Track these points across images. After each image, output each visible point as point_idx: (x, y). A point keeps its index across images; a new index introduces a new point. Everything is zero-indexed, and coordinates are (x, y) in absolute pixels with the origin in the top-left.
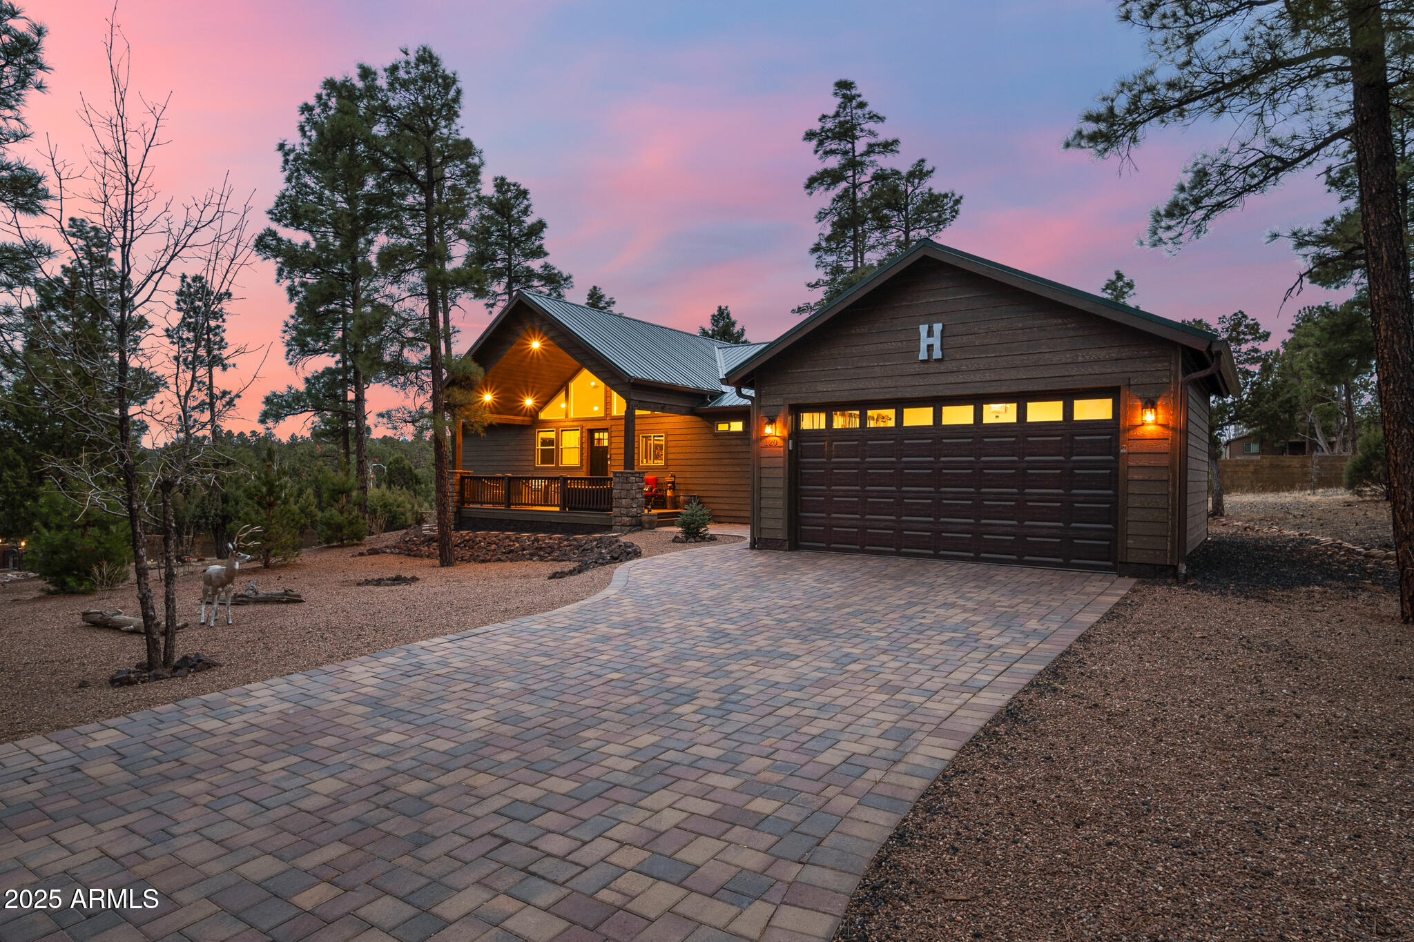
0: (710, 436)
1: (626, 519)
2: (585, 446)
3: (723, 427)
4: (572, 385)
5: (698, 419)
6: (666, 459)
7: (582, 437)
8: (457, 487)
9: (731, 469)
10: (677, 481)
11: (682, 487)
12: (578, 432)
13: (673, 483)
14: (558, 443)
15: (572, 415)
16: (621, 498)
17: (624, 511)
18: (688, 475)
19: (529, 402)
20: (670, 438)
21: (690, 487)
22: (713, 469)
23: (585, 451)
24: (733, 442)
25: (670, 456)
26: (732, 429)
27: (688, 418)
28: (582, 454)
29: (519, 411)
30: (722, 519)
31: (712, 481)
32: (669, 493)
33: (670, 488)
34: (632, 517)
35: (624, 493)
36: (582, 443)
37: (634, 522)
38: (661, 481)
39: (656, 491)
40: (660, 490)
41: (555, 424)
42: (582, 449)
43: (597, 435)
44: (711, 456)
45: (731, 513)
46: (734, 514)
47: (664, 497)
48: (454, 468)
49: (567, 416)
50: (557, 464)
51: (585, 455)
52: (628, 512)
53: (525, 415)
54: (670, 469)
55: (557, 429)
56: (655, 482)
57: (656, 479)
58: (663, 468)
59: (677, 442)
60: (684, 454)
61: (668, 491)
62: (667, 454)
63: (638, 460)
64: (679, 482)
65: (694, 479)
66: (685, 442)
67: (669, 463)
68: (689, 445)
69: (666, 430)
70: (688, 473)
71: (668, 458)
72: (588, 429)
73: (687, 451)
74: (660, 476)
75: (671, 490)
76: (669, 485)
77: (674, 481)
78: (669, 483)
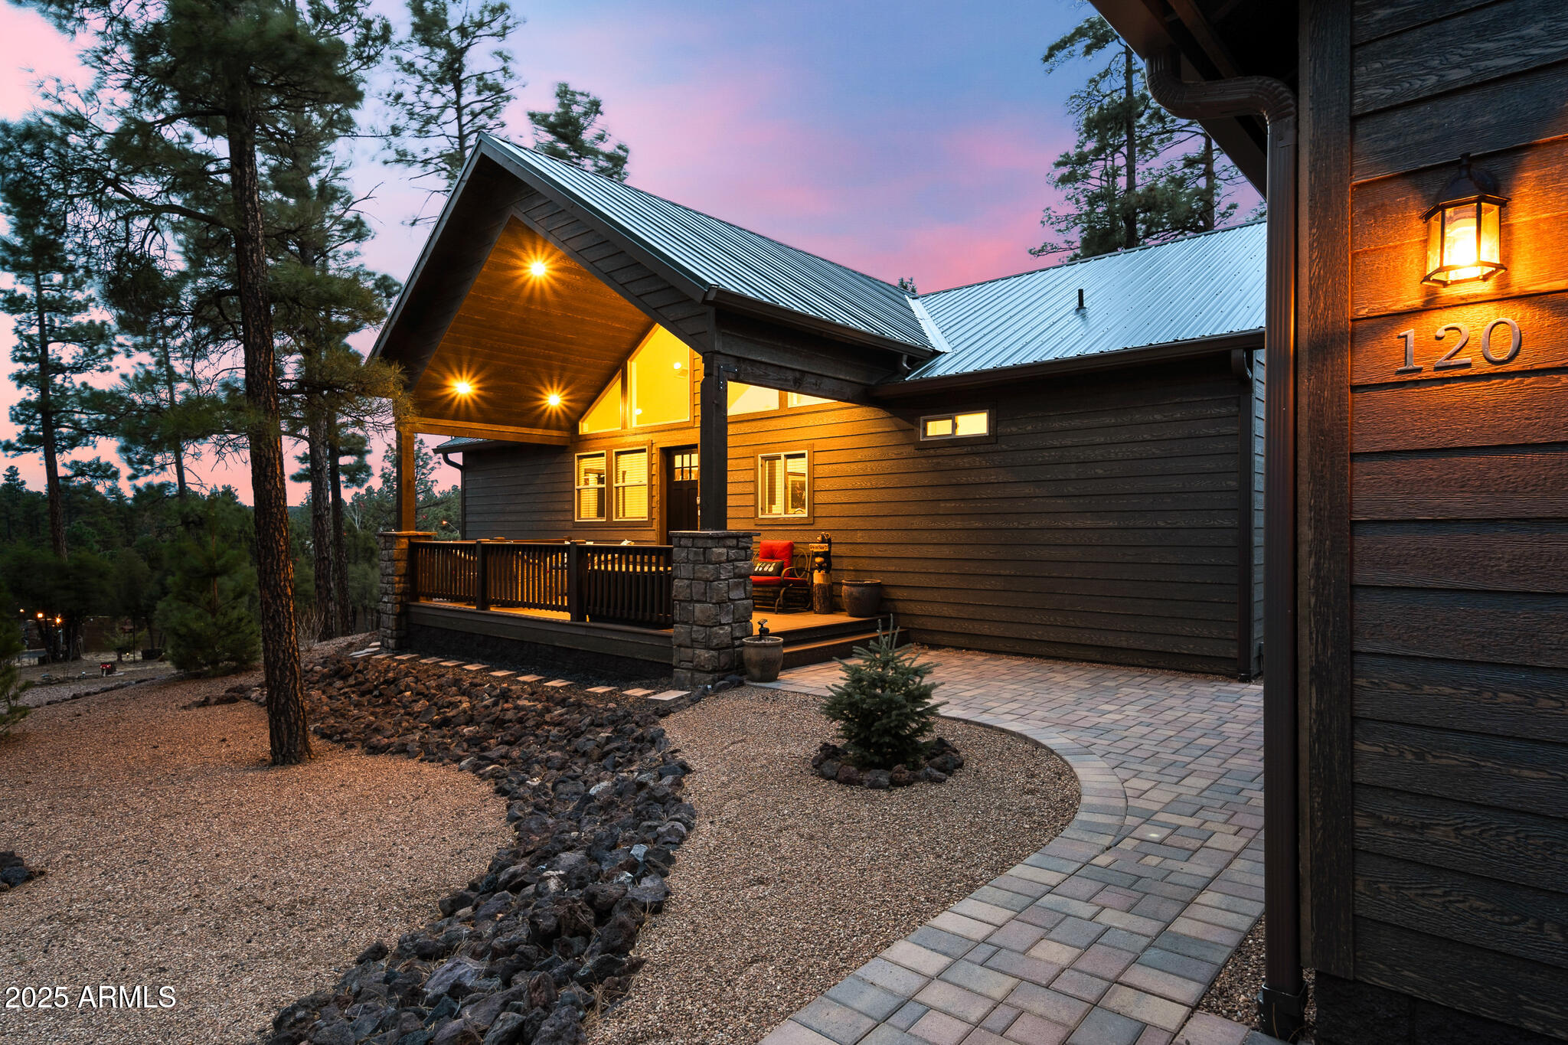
0: (909, 450)
1: (704, 654)
2: (656, 481)
3: (938, 428)
4: (634, 366)
5: (882, 414)
6: (813, 506)
7: (650, 465)
8: (402, 565)
9: (959, 524)
10: (835, 550)
11: (846, 564)
12: (645, 455)
13: (826, 555)
14: (610, 477)
15: (634, 424)
16: (691, 601)
17: (699, 633)
18: (859, 537)
19: (554, 400)
20: (820, 458)
21: (863, 564)
22: (916, 523)
23: (656, 492)
24: (966, 462)
25: (820, 498)
26: (961, 432)
27: (858, 413)
28: (651, 497)
29: (536, 417)
30: (937, 638)
31: (911, 552)
32: (818, 578)
33: (820, 567)
34: (718, 648)
35: (699, 587)
36: (650, 476)
37: (724, 659)
38: (800, 549)
39: (790, 573)
40: (800, 571)
41: (604, 442)
42: (651, 486)
43: (678, 459)
44: (911, 494)
45: (957, 627)
46: (970, 627)
47: (807, 585)
48: (399, 529)
49: (624, 427)
50: (610, 517)
51: (657, 498)
52: (709, 638)
54: (821, 524)
55: (609, 451)
56: (790, 552)
57: (791, 547)
58: (806, 522)
59: (834, 466)
60: (851, 492)
61: (816, 573)
62: (813, 492)
63: (756, 506)
64: (839, 553)
65: (873, 546)
66: (853, 466)
67: (819, 512)
68: (861, 472)
69: (812, 442)
70: (859, 534)
71: (817, 501)
72: (662, 449)
73: (857, 486)
74: (799, 540)
75: (823, 572)
76: (818, 560)
77: (829, 552)
78: (817, 555)
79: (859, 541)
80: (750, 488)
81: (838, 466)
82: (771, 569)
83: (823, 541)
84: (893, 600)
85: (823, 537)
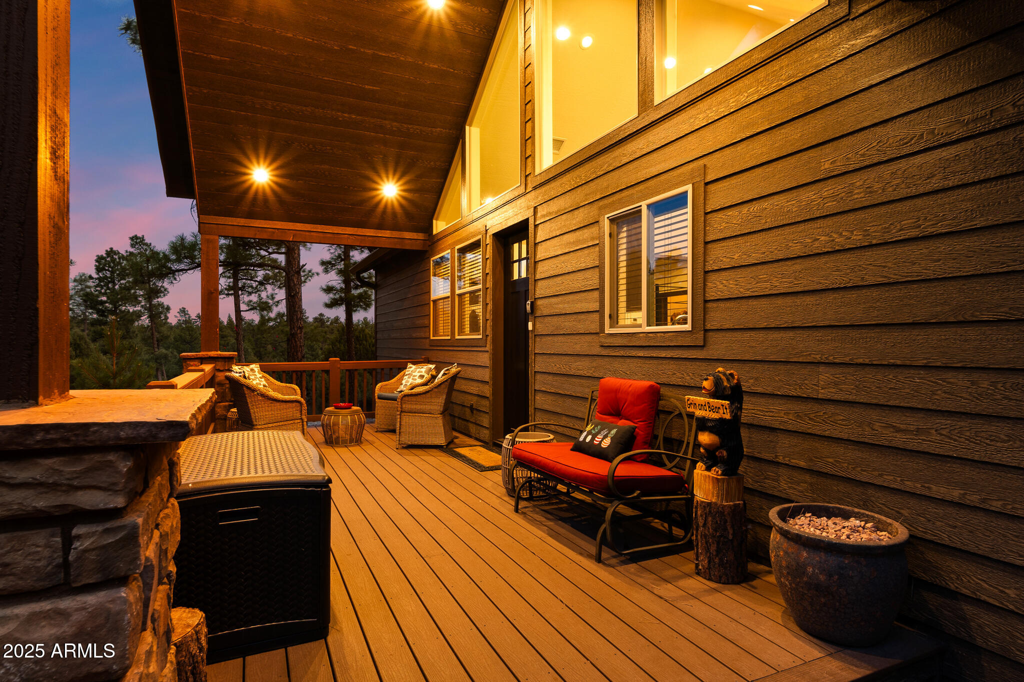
2: (490, 282)
6: (703, 306)
7: (485, 261)
10: (751, 410)
12: (481, 248)
14: (453, 283)
15: (473, 209)
19: (390, 192)
20: (720, 196)
23: (490, 297)
25: (719, 286)
28: (485, 305)
32: (705, 485)
33: (711, 458)
36: (485, 276)
41: (450, 240)
42: (485, 290)
43: (516, 248)
50: (453, 333)
51: (490, 307)
53: (380, 227)
54: (719, 346)
55: (453, 249)
56: (650, 408)
57: (654, 395)
58: (688, 341)
59: (755, 207)
60: (798, 266)
61: (700, 471)
62: (703, 274)
63: (601, 312)
64: (766, 419)
65: (874, 414)
66: (807, 195)
67: (718, 317)
68: (832, 206)
69: (701, 162)
70: (825, 375)
71: (711, 294)
72: (496, 236)
73: (816, 248)
74: (674, 380)
75: (716, 472)
76: (705, 438)
77: (736, 418)
78: (703, 425)
79: (823, 394)
80: (591, 279)
81: (765, 204)
82: (606, 443)
83: (717, 393)
84: (955, 595)
85: (717, 382)
